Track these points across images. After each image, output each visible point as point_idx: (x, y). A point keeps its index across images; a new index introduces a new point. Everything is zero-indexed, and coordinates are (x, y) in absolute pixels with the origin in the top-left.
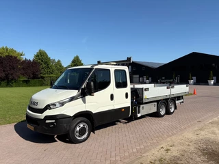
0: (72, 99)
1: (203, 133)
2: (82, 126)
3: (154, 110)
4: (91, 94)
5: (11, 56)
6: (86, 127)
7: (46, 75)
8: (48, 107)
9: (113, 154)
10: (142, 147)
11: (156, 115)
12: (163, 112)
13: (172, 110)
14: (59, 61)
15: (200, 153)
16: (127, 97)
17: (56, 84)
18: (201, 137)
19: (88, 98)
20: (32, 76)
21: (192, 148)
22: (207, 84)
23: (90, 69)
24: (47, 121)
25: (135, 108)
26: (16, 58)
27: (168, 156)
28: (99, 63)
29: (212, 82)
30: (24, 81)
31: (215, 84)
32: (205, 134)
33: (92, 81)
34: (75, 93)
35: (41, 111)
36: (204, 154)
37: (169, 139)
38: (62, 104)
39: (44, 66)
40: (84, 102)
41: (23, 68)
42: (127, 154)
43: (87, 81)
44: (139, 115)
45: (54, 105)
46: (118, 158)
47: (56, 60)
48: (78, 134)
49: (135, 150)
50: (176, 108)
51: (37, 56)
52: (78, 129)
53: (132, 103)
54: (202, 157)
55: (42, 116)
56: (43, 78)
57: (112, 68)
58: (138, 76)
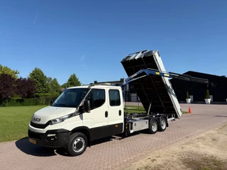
0: (71, 116)
1: (188, 146)
2: (79, 140)
3: (146, 127)
4: (87, 111)
5: (6, 75)
6: (83, 141)
7: (42, 94)
8: (50, 123)
9: (106, 164)
10: (132, 158)
11: (148, 131)
12: (154, 129)
13: (164, 127)
14: (55, 80)
15: (181, 162)
16: (120, 114)
17: (56, 102)
18: (185, 150)
19: (85, 114)
20: (26, 95)
21: (175, 159)
22: (204, 102)
23: (88, 89)
24: (49, 135)
25: (128, 125)
26: (10, 76)
27: (153, 165)
28: (96, 83)
29: (209, 100)
30: (18, 100)
31: (212, 103)
32: (189, 148)
33: (89, 99)
34: (73, 110)
35: (43, 126)
36: (184, 163)
37: (156, 152)
38: (62, 120)
39: (40, 84)
40: (82, 118)
41: (18, 87)
42: (118, 164)
43: (84, 100)
44: (132, 132)
45: (55, 121)
46: (110, 167)
47: (53, 79)
48: (75, 147)
49: (125, 161)
50: (167, 125)
51: (33, 74)
52: (75, 143)
53: (125, 119)
54: (182, 165)
55: (44, 131)
56: (37, 96)
57: (107, 88)
58: (135, 95)
